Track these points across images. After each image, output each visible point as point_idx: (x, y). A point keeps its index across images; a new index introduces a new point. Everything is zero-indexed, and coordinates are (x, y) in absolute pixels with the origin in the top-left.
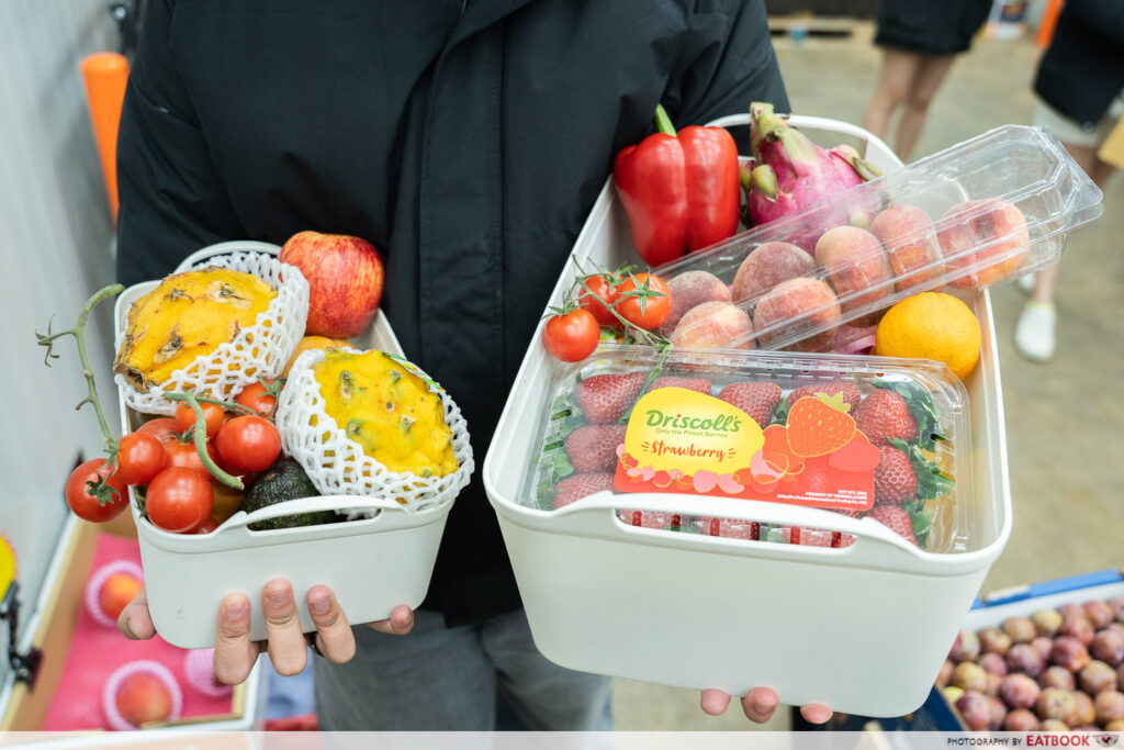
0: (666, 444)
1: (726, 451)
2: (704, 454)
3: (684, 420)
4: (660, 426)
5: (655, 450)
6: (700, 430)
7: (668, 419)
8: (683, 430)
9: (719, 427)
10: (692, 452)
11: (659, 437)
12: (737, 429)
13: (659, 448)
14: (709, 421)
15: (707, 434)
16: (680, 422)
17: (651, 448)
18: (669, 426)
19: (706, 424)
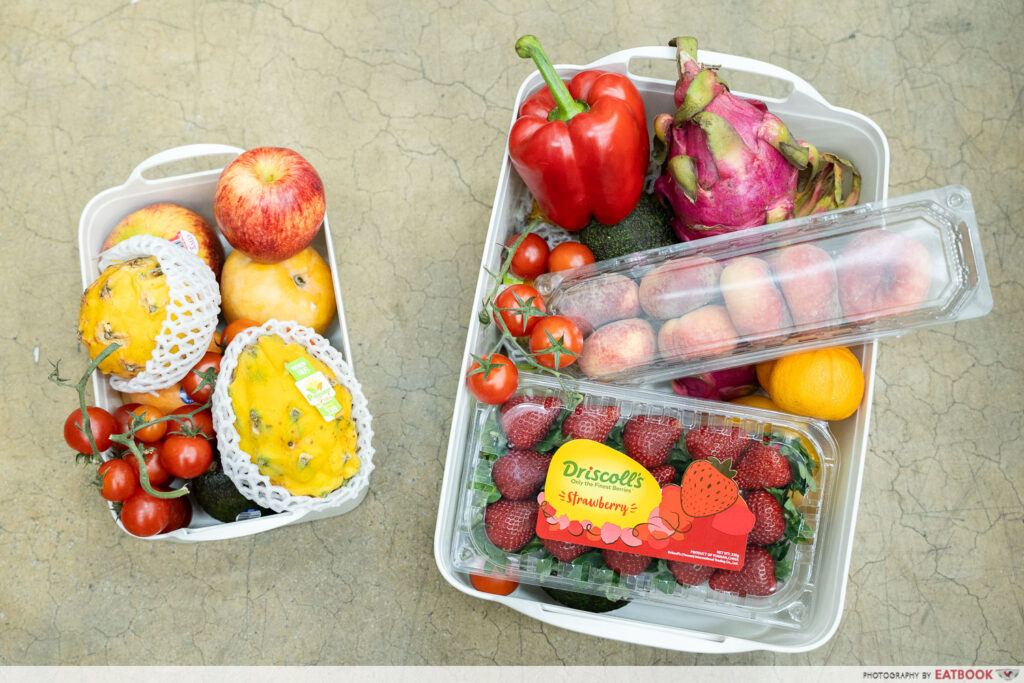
0: (580, 495)
1: (629, 506)
2: (610, 508)
3: (595, 473)
4: (574, 477)
5: (570, 500)
6: (608, 484)
7: (582, 471)
8: (594, 482)
9: (625, 481)
10: (601, 505)
11: (574, 488)
12: (639, 486)
13: (573, 498)
14: (617, 476)
15: (615, 488)
16: (592, 475)
17: (567, 499)
18: (582, 478)
19: (615, 478)
